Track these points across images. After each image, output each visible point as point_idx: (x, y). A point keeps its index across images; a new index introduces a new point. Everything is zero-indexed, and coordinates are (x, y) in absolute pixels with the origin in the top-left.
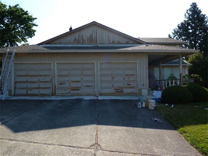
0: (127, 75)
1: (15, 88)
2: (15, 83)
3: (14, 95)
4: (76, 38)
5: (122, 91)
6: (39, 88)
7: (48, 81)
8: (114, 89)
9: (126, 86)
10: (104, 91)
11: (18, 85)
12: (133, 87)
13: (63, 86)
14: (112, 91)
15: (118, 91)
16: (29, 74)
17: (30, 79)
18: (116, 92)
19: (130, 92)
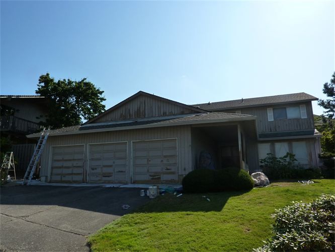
0: (165, 157)
1: (52, 174)
2: (52, 168)
3: (50, 182)
4: (122, 114)
5: (160, 178)
6: (72, 174)
7: (81, 165)
8: (151, 176)
9: (164, 170)
10: (138, 178)
11: (55, 171)
12: (173, 173)
13: (95, 171)
14: (147, 177)
15: (154, 177)
16: (64, 159)
17: (66, 164)
18: (152, 179)
19: (170, 179)
